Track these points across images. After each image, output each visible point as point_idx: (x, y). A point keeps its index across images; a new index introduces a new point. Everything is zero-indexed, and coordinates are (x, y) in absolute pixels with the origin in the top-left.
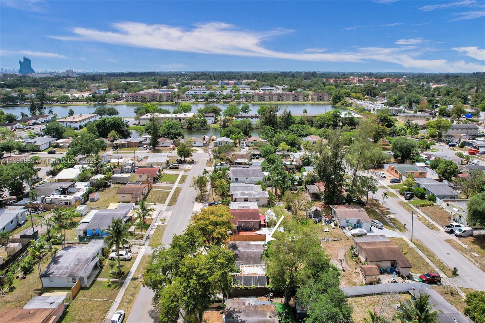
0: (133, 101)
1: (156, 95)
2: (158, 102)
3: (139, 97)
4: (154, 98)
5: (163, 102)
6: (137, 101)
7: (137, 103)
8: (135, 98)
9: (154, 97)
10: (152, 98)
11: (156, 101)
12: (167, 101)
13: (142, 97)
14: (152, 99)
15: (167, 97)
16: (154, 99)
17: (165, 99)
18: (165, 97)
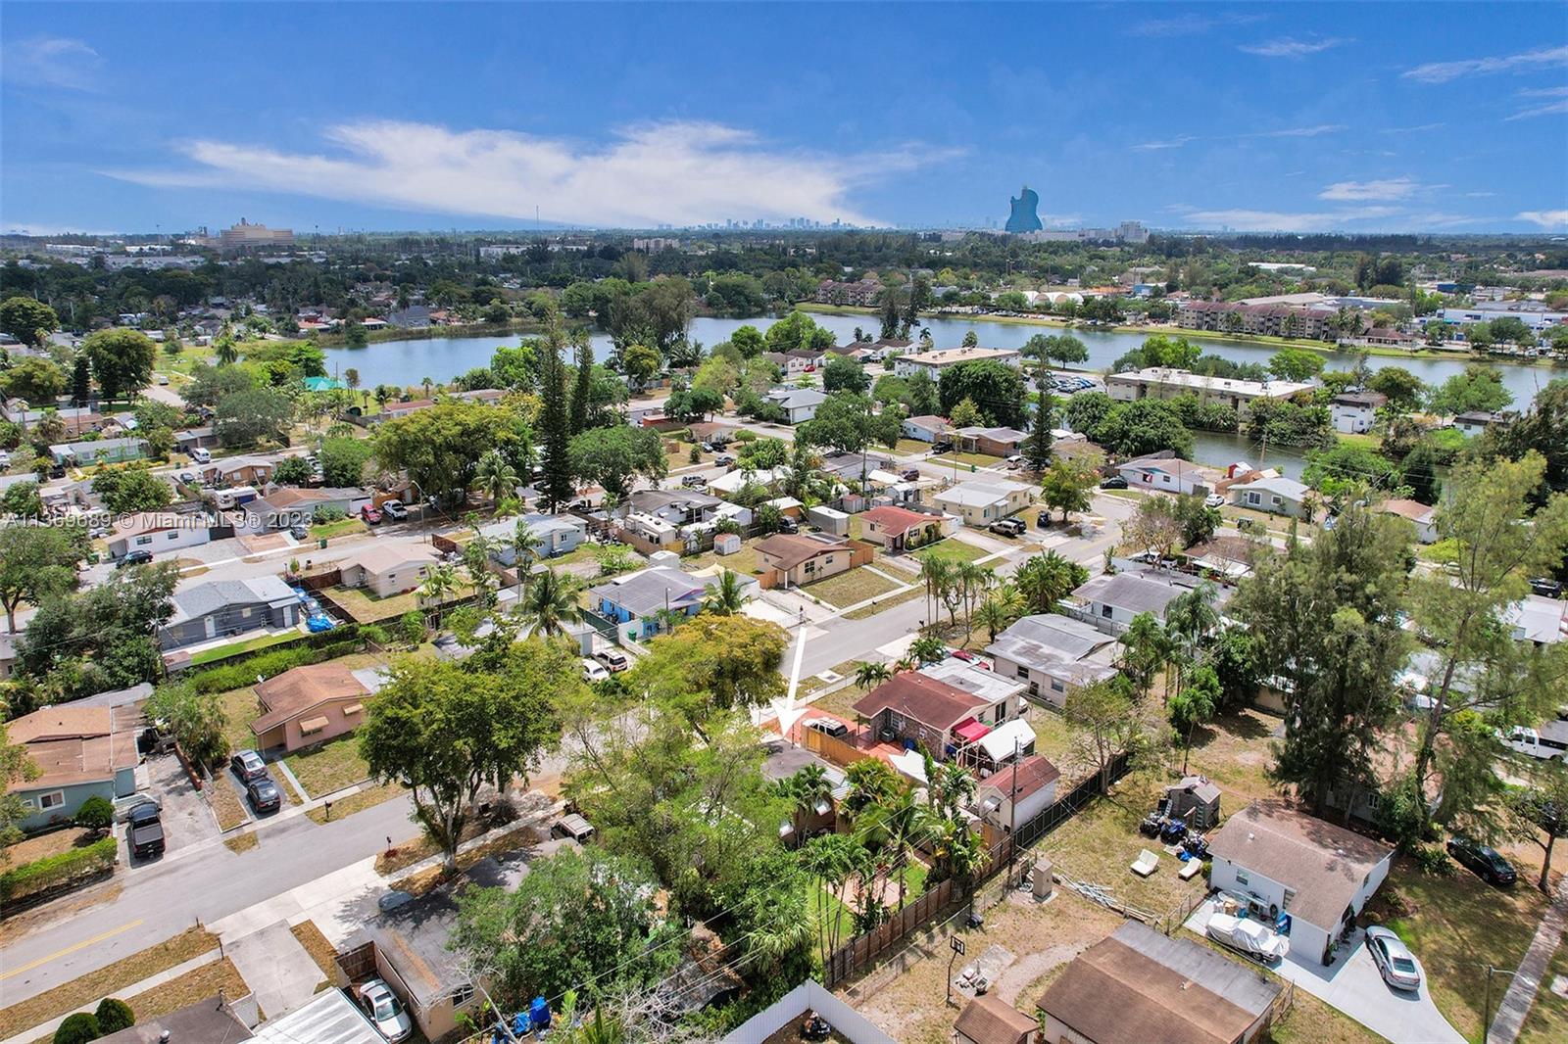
0: (1199, 327)
1: (1279, 313)
2: (1280, 339)
3: (1220, 317)
4: (1270, 324)
5: (1297, 341)
6: (1211, 328)
7: (1209, 333)
8: (1208, 319)
9: (1269, 320)
10: (1263, 323)
11: (1276, 334)
12: (1315, 337)
13: (1228, 316)
14: (1262, 327)
15: (1318, 324)
16: (1269, 328)
17: (1309, 331)
18: (1309, 323)
